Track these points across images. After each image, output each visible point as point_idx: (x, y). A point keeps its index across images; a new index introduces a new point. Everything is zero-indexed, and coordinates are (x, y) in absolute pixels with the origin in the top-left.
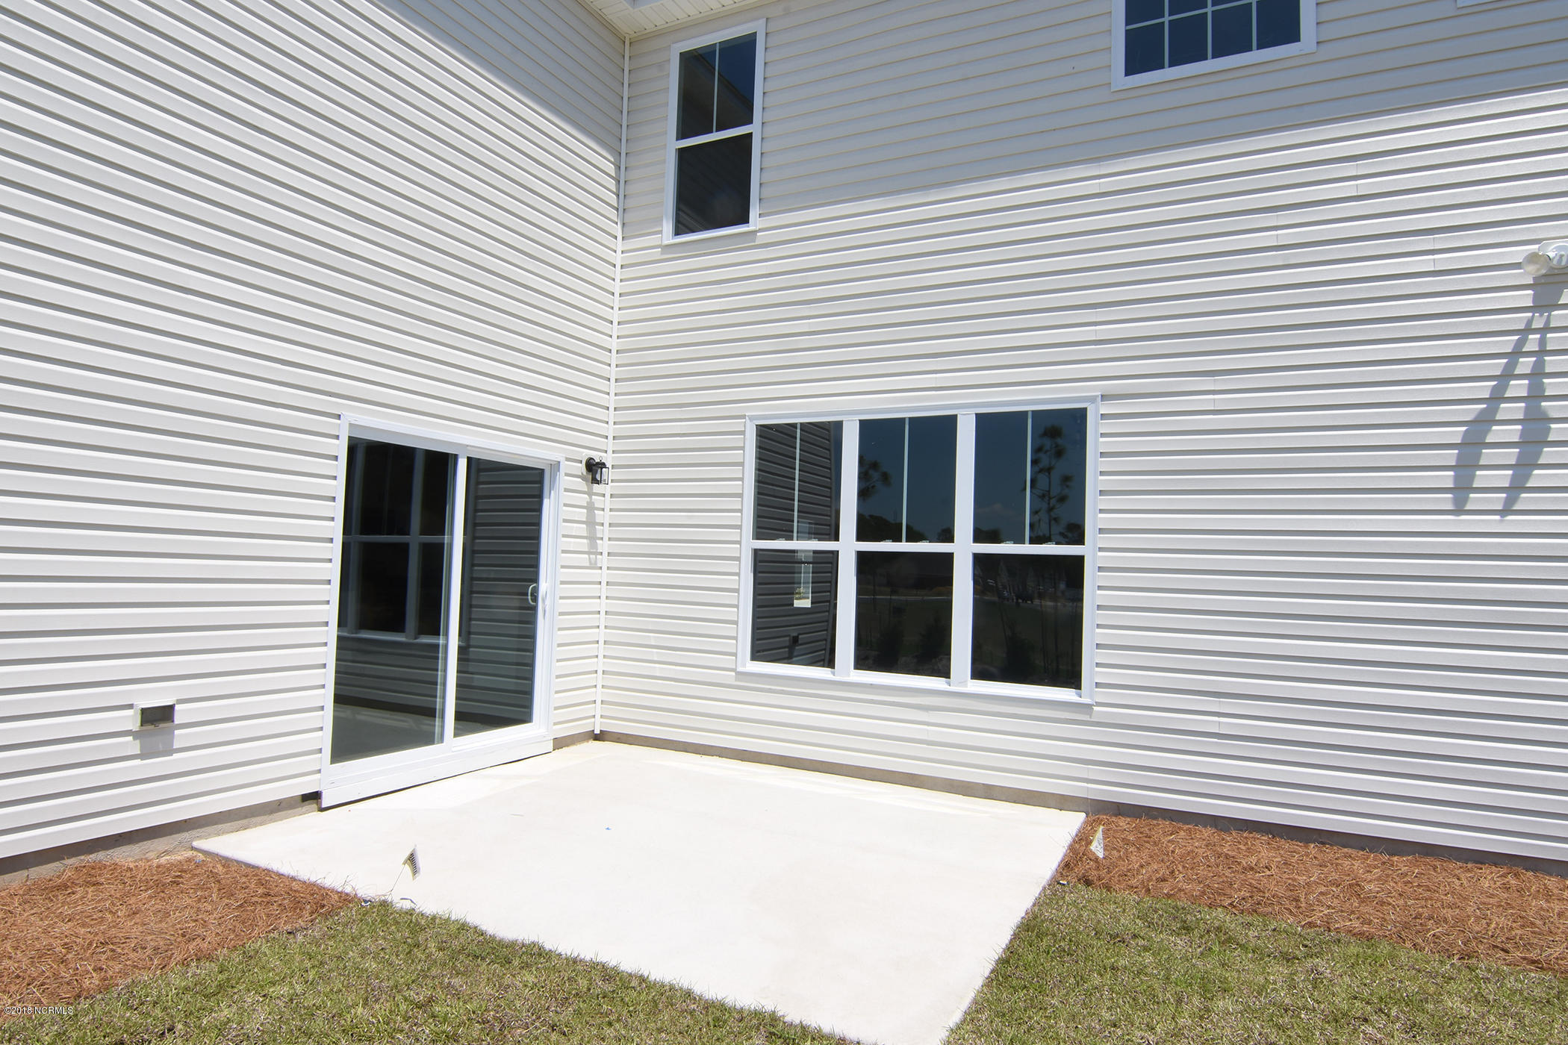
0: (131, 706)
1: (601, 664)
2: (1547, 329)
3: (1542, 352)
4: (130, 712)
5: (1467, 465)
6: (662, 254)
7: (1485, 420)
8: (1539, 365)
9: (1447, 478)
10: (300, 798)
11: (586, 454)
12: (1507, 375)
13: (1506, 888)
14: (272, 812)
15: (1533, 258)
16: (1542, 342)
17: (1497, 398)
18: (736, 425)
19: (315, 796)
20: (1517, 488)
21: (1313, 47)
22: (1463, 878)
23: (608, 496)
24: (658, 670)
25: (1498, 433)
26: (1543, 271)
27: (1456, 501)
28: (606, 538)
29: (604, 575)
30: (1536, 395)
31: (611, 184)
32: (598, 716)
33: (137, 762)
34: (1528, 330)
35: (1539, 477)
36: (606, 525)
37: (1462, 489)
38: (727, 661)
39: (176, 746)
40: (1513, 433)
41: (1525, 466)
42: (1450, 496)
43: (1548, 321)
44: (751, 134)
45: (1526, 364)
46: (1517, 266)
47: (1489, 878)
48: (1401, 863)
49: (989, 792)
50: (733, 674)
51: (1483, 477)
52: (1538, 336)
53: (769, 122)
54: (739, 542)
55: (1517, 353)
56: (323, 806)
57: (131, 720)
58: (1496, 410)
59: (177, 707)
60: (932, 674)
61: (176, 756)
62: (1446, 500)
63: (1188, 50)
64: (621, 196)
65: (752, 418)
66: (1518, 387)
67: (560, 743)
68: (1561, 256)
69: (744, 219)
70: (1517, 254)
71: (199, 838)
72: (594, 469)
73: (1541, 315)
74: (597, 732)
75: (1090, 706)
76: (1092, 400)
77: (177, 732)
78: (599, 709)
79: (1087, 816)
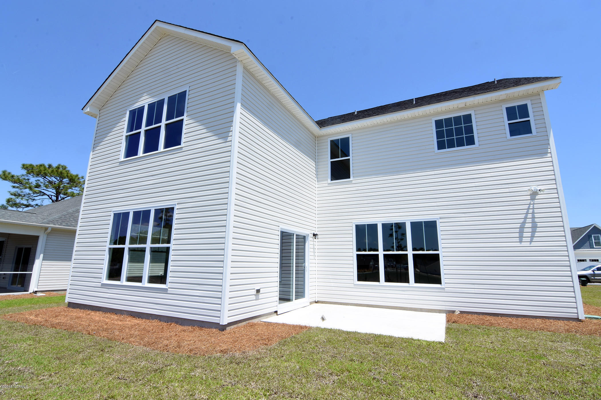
0: (254, 289)
1: (317, 284)
2: (534, 204)
3: (533, 208)
4: (254, 290)
5: (521, 232)
6: (328, 185)
7: (524, 223)
8: (533, 211)
9: (517, 235)
10: (274, 312)
11: (313, 232)
12: (527, 213)
13: (542, 322)
14: (271, 315)
15: (529, 190)
16: (533, 206)
17: (526, 218)
18: (350, 225)
19: (276, 312)
20: (532, 237)
21: (478, 146)
22: (533, 321)
23: (317, 242)
24: (332, 284)
25: (527, 225)
26: (532, 193)
27: (520, 240)
28: (316, 252)
29: (317, 261)
30: (533, 218)
31: (315, 169)
32: (316, 297)
33: (255, 301)
34: (530, 204)
35: (537, 234)
36: (316, 249)
37: (521, 237)
38: (352, 281)
39: (260, 298)
40: (530, 225)
41: (534, 232)
42: (518, 239)
43: (534, 203)
44: (349, 159)
45: (531, 211)
46: (526, 191)
47: (539, 321)
48: (520, 319)
49: (421, 310)
50: (353, 285)
51: (525, 235)
52: (532, 205)
53: (354, 156)
54: (353, 253)
55: (528, 209)
56: (278, 314)
57: (254, 292)
58: (526, 220)
59: (261, 289)
60: (405, 282)
61: (259, 300)
62: (517, 240)
63: (451, 145)
64: (317, 171)
65: (354, 223)
66: (530, 216)
67: (311, 303)
68: (535, 189)
69: (349, 178)
70: (526, 189)
71: (262, 319)
72: (315, 235)
73: (532, 201)
74: (316, 301)
75: (444, 288)
76: (438, 219)
77: (260, 295)
78: (317, 295)
79: (446, 314)
